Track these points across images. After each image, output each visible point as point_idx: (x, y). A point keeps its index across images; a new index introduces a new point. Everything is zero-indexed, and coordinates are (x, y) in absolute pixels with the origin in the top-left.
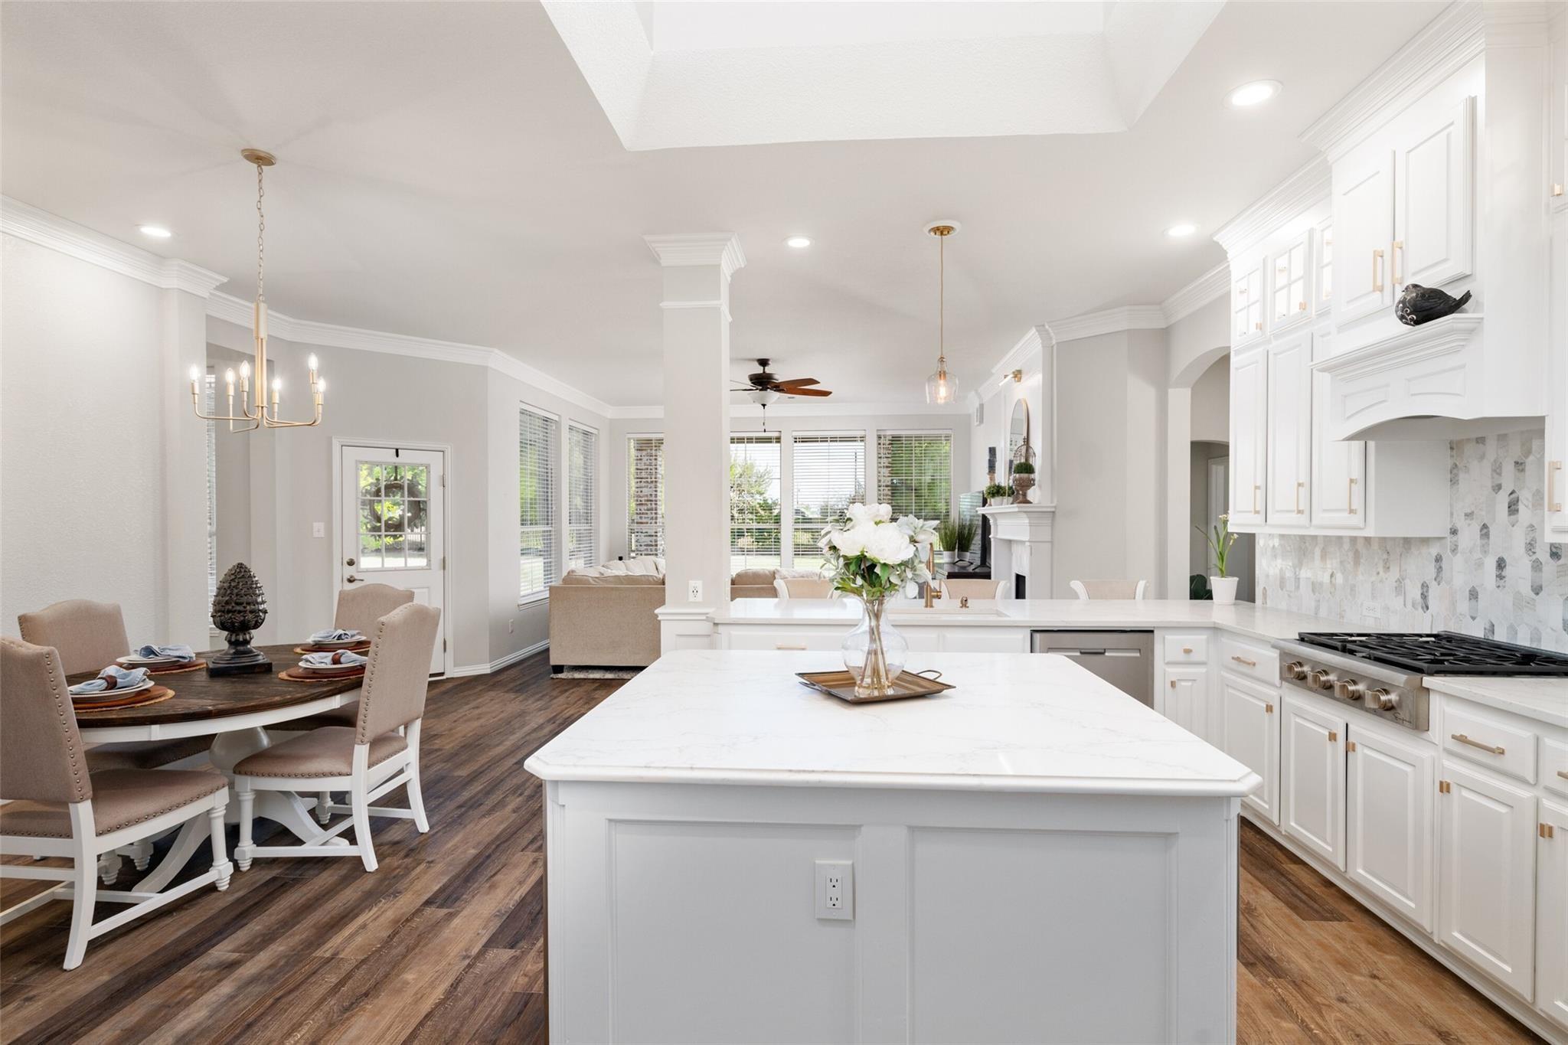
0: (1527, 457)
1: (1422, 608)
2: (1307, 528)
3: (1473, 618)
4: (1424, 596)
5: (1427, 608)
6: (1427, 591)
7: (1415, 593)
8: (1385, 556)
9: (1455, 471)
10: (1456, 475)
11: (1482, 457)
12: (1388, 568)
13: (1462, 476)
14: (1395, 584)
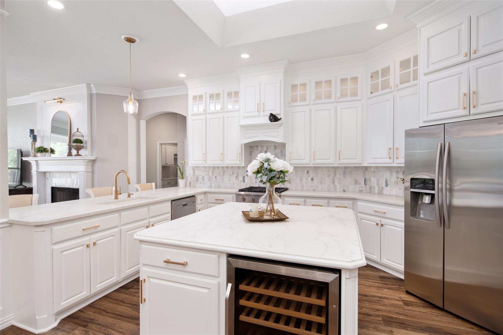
0: (267, 150)
1: (243, 182)
2: (205, 164)
3: (256, 183)
4: (244, 179)
5: (245, 182)
6: (244, 178)
7: (241, 179)
8: (233, 171)
9: (251, 152)
10: (251, 153)
11: (258, 150)
12: (234, 174)
13: (253, 153)
14: (235, 177)
